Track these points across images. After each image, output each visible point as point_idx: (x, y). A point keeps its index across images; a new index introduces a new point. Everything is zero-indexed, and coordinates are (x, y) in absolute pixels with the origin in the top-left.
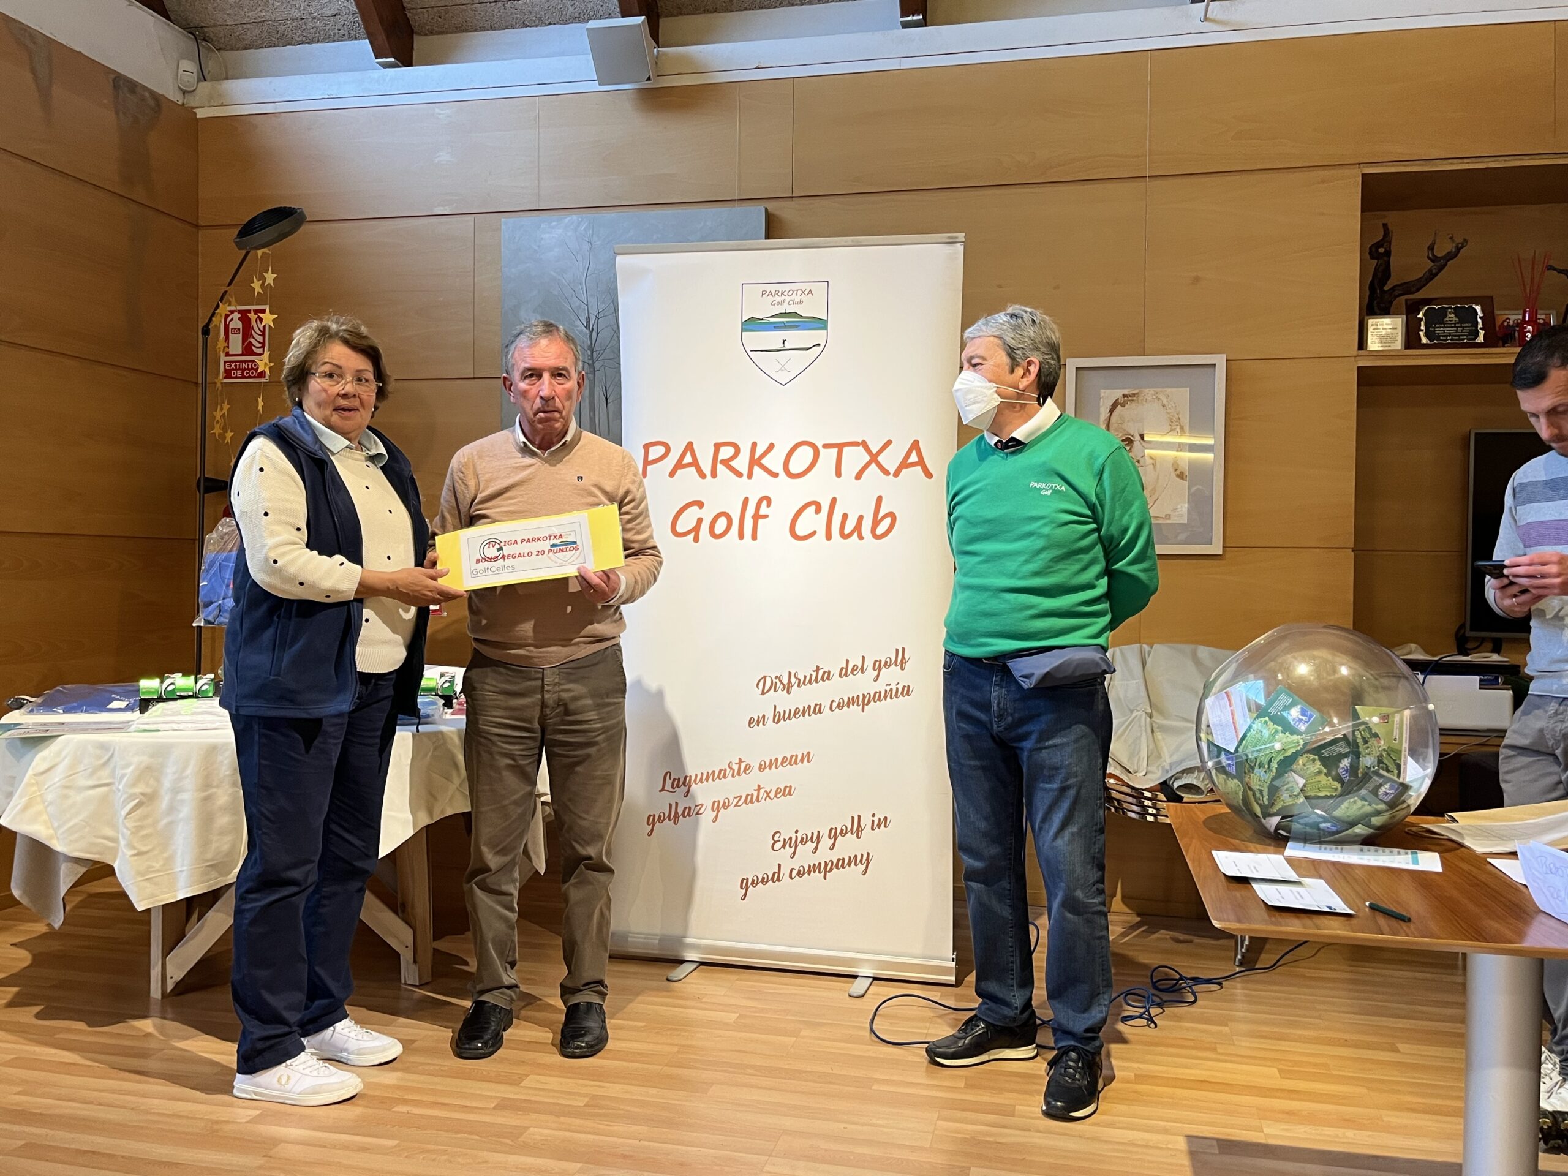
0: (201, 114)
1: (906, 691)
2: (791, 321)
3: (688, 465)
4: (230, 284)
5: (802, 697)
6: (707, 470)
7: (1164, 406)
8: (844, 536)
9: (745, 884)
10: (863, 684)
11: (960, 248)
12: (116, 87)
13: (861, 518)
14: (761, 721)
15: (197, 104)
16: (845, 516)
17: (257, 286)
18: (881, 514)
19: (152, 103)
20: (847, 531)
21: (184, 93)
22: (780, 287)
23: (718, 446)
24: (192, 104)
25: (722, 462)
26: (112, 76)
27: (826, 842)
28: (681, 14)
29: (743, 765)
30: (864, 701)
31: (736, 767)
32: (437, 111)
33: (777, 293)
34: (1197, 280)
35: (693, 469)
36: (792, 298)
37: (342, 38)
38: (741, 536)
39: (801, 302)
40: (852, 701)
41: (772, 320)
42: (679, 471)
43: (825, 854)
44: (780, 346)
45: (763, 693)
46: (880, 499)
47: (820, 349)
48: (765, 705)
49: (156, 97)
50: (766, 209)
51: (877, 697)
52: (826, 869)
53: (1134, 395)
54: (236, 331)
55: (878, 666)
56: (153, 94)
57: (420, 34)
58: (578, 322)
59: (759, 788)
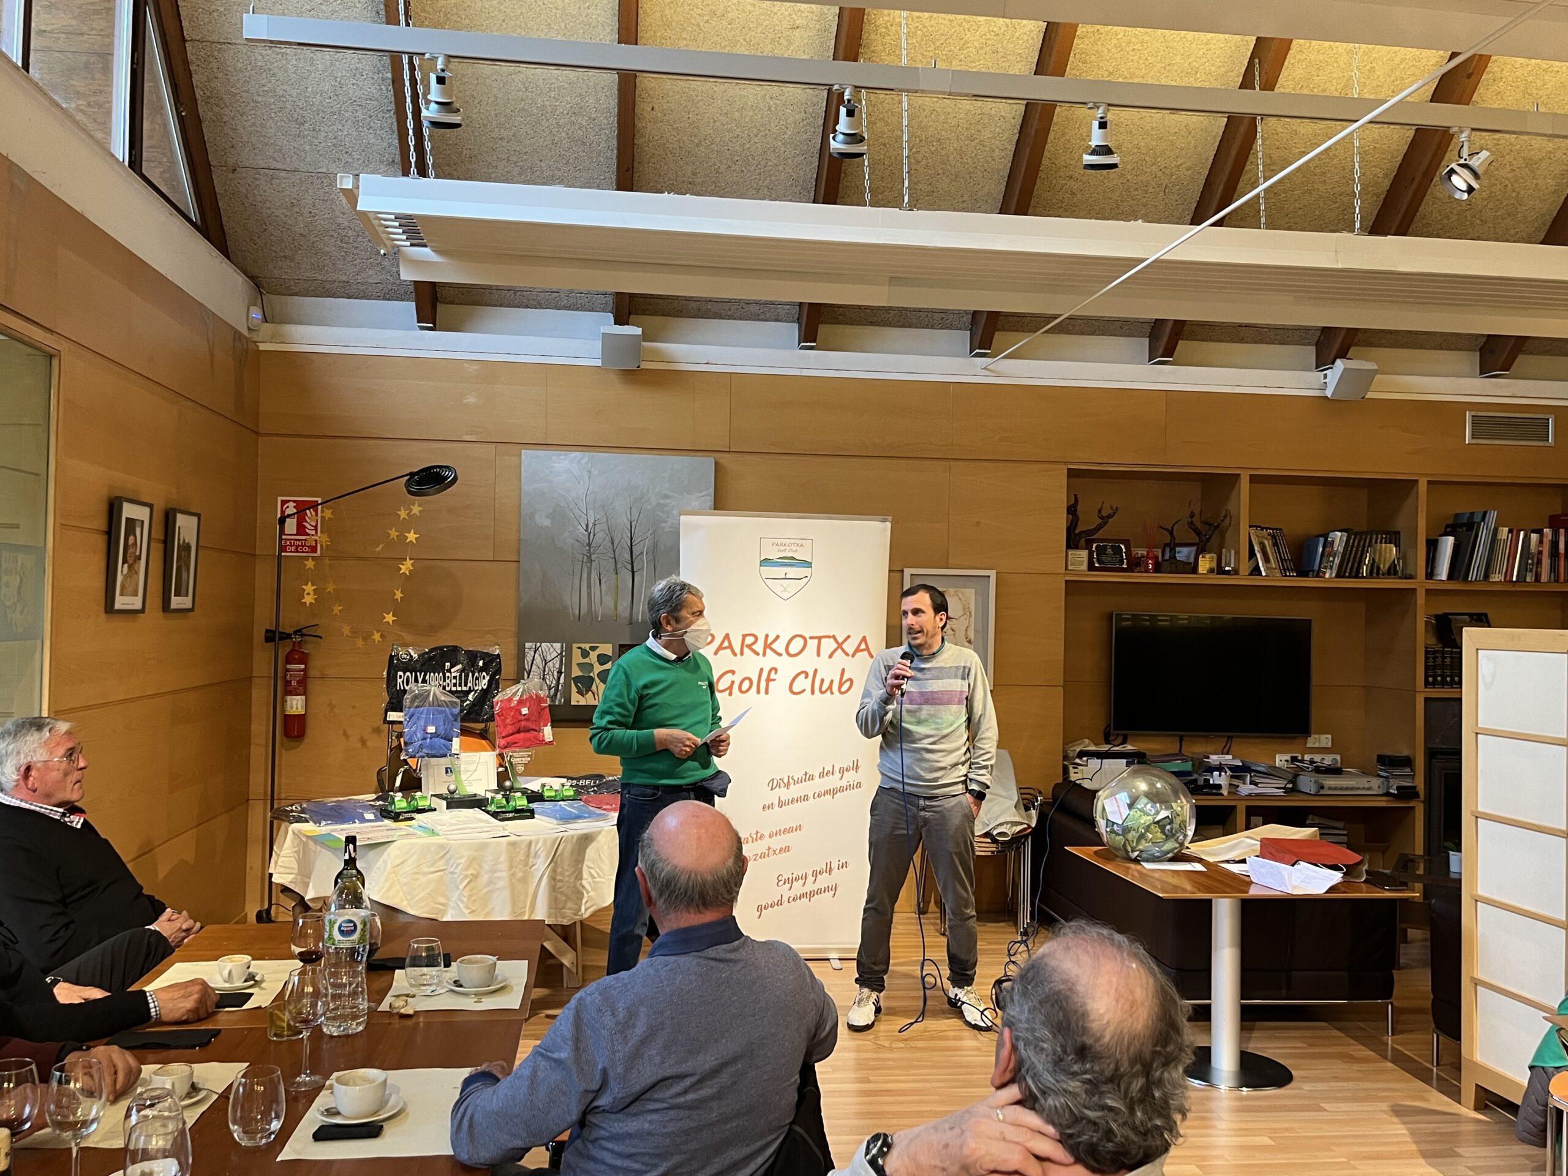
0: (262, 347)
1: (859, 785)
2: (791, 561)
3: (726, 648)
5: (796, 791)
6: (738, 650)
7: (961, 599)
8: (821, 692)
9: (760, 909)
10: (834, 781)
11: (889, 525)
12: (234, 340)
13: (832, 681)
14: (771, 806)
15: (259, 340)
16: (822, 681)
18: (844, 680)
20: (824, 689)
21: (252, 330)
22: (784, 541)
23: (744, 636)
24: (256, 339)
25: (747, 646)
27: (810, 879)
29: (759, 835)
30: (833, 792)
31: (754, 836)
32: (466, 366)
33: (781, 545)
35: (729, 651)
36: (791, 548)
38: (758, 692)
39: (796, 550)
40: (826, 792)
41: (779, 560)
42: (721, 652)
43: (810, 887)
44: (784, 577)
45: (772, 789)
46: (843, 671)
47: (806, 580)
48: (773, 797)
49: (247, 341)
50: (714, 459)
51: (841, 789)
52: (811, 895)
55: (842, 771)
56: (246, 339)
57: (444, 303)
58: (580, 527)
59: (769, 848)
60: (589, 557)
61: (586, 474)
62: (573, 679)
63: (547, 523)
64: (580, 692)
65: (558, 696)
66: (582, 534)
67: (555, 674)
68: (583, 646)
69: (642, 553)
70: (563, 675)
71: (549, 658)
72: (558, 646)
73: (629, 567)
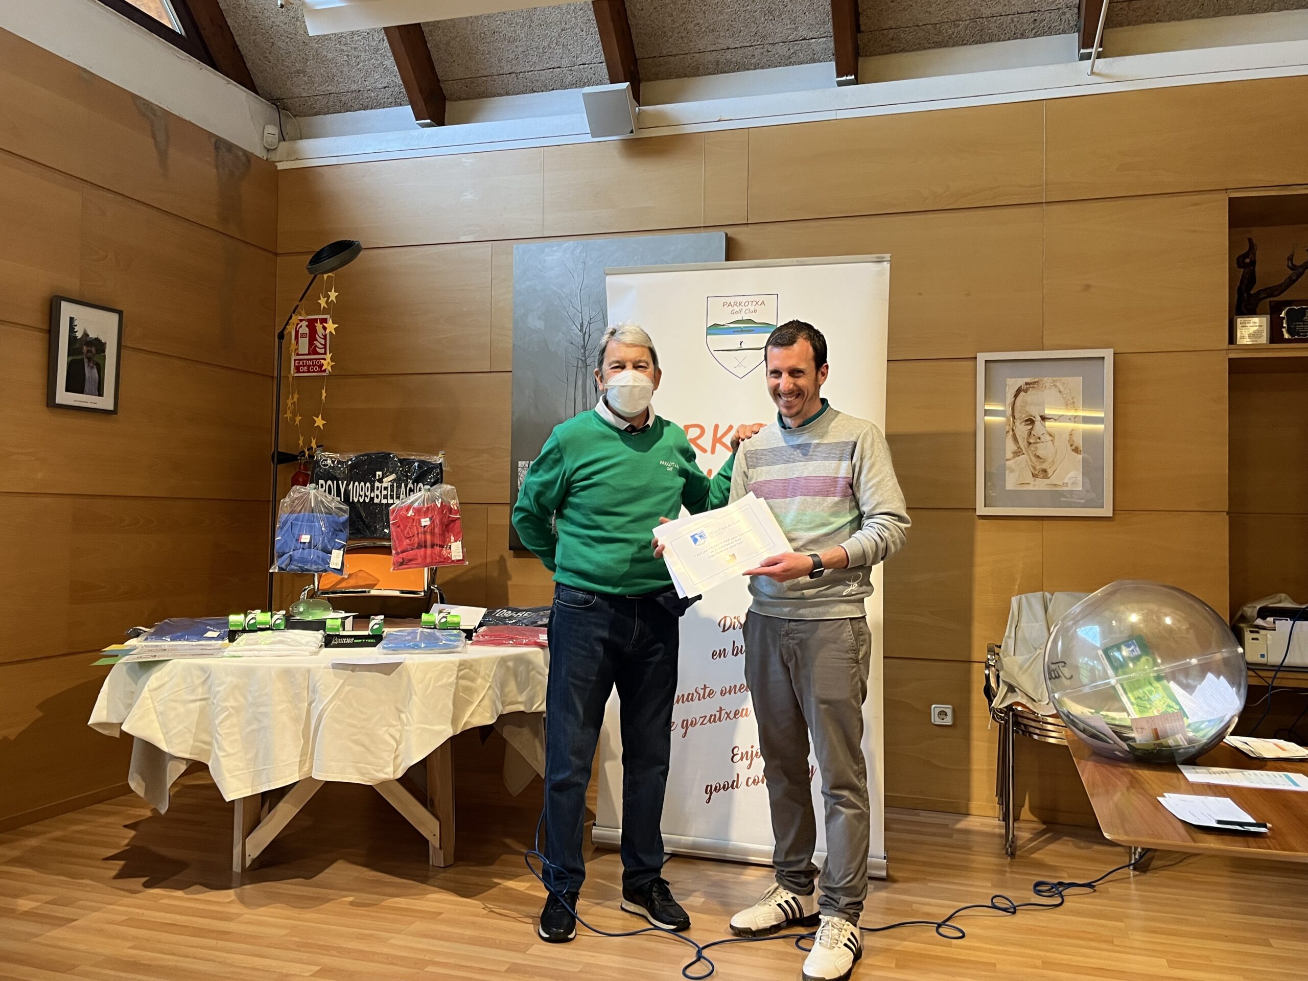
0: (281, 166)
2: (747, 326)
4: (301, 300)
7: (1060, 392)
9: (710, 790)
11: (886, 266)
12: (217, 148)
14: (722, 653)
15: (278, 160)
17: (323, 302)
19: (244, 159)
21: (268, 150)
22: (738, 299)
24: (274, 159)
26: (213, 140)
28: (657, 79)
29: (707, 691)
31: (701, 692)
32: (464, 160)
33: (735, 304)
34: (1088, 287)
36: (748, 307)
37: (390, 105)
39: (755, 311)
41: (731, 325)
44: (738, 346)
45: (724, 631)
48: (725, 641)
49: (248, 156)
50: (726, 234)
53: (1035, 383)
54: (303, 336)
56: (245, 152)
57: (450, 100)
58: (573, 327)
59: (721, 710)
60: (584, 362)
61: (581, 266)
63: (540, 324)
66: (576, 334)
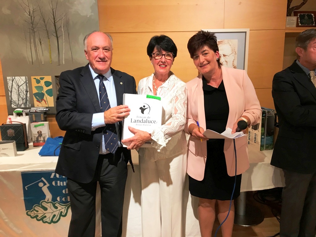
7: (230, 45)
53: (221, 41)
58: (26, 13)
60: (33, 30)
62: (34, 94)
63: (9, 12)
64: (38, 101)
65: (28, 103)
66: (27, 17)
67: (25, 92)
68: (37, 77)
69: (61, 27)
70: (28, 93)
71: (20, 84)
72: (23, 78)
73: (55, 34)
